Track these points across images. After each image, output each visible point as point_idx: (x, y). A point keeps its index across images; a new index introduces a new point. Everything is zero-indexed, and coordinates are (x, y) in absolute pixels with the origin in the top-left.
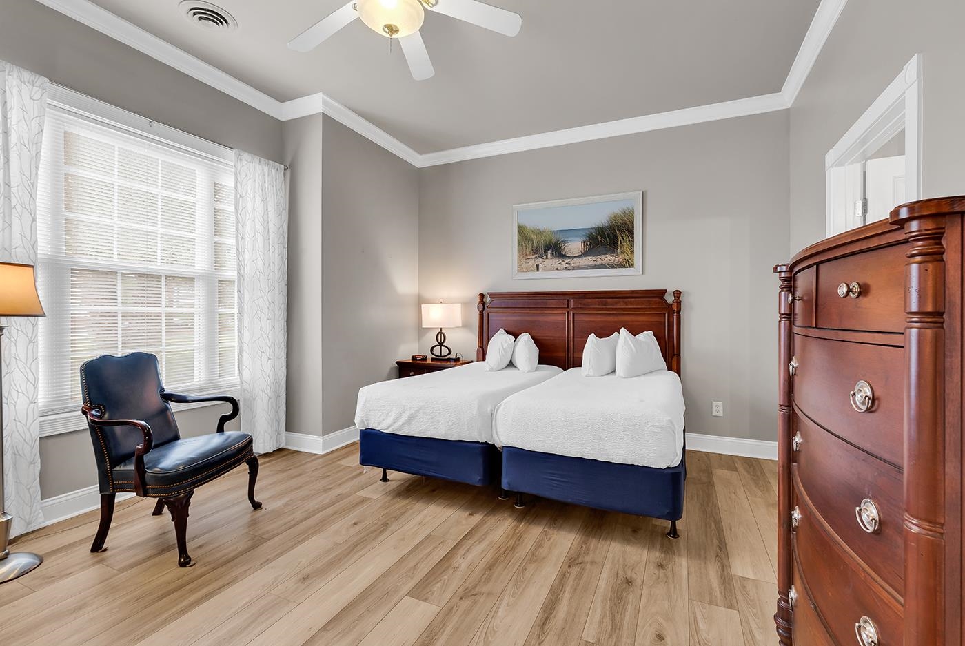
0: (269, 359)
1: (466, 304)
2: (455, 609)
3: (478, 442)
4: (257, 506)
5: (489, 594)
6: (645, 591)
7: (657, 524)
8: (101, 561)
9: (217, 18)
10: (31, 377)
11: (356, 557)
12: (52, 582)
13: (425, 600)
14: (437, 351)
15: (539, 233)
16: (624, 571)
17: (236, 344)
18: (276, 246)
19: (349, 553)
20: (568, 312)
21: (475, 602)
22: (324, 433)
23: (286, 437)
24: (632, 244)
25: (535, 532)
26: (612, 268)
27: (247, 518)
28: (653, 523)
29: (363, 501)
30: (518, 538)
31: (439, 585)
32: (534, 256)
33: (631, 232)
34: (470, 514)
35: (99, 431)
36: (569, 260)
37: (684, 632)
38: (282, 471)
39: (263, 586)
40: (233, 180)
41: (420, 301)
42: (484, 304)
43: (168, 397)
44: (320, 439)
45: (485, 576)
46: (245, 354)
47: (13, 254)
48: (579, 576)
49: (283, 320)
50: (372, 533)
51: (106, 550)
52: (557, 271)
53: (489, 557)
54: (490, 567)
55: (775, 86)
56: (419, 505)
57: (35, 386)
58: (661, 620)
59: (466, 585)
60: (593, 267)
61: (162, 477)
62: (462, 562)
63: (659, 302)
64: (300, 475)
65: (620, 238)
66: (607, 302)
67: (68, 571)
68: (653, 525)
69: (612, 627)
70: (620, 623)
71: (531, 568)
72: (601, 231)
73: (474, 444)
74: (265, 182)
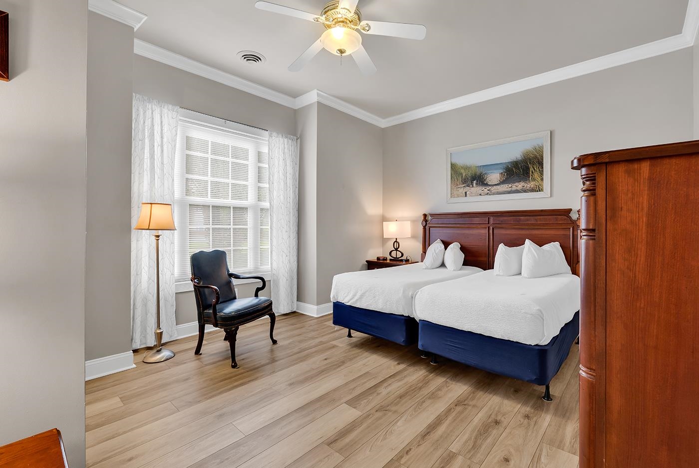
0: (287, 256)
1: (414, 221)
2: (371, 416)
3: (403, 315)
4: (275, 342)
5: (395, 412)
6: (507, 431)
7: (537, 389)
8: (198, 359)
9: (257, 59)
10: (172, 262)
11: (321, 377)
12: (177, 365)
13: (355, 408)
14: (394, 254)
15: (466, 168)
16: (496, 415)
17: (269, 247)
18: (291, 187)
19: (318, 375)
20: (489, 228)
21: (385, 415)
22: (318, 303)
23: (297, 305)
24: (542, 173)
25: (440, 381)
26: (525, 192)
27: (269, 348)
28: (535, 388)
29: (334, 347)
30: (425, 383)
31: (365, 401)
32: (463, 185)
33: (541, 164)
34: (398, 364)
35: (198, 290)
36: (490, 187)
37: (527, 460)
38: (292, 325)
39: (269, 384)
40: (267, 149)
41: (384, 219)
42: (426, 221)
43: (231, 275)
44: (315, 307)
45: (396, 401)
46: (274, 252)
47: (165, 198)
48: (461, 413)
49: (295, 233)
50: (334, 365)
51: (201, 354)
52: (480, 196)
53: (402, 390)
54: (401, 397)
55: (677, 29)
56: (366, 354)
57: (173, 266)
58: (512, 450)
59: (382, 404)
60: (509, 192)
61: (224, 318)
62: (383, 391)
63: (565, 219)
64: (302, 328)
65: (531, 169)
66: (520, 219)
67: (185, 361)
68: (533, 389)
69: (473, 446)
70: (480, 446)
71: (428, 402)
72: (516, 164)
73: (400, 317)
74: (285, 148)
